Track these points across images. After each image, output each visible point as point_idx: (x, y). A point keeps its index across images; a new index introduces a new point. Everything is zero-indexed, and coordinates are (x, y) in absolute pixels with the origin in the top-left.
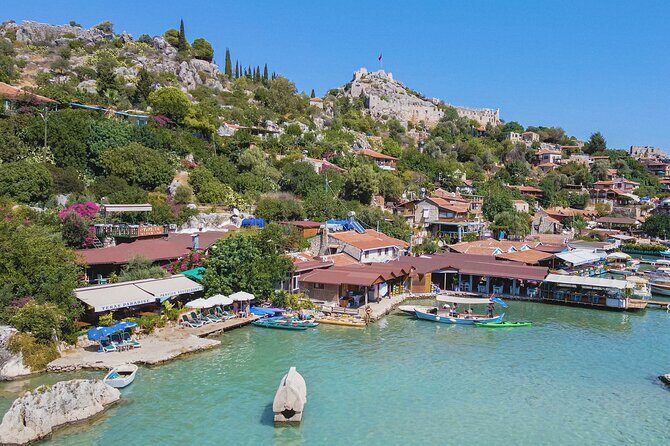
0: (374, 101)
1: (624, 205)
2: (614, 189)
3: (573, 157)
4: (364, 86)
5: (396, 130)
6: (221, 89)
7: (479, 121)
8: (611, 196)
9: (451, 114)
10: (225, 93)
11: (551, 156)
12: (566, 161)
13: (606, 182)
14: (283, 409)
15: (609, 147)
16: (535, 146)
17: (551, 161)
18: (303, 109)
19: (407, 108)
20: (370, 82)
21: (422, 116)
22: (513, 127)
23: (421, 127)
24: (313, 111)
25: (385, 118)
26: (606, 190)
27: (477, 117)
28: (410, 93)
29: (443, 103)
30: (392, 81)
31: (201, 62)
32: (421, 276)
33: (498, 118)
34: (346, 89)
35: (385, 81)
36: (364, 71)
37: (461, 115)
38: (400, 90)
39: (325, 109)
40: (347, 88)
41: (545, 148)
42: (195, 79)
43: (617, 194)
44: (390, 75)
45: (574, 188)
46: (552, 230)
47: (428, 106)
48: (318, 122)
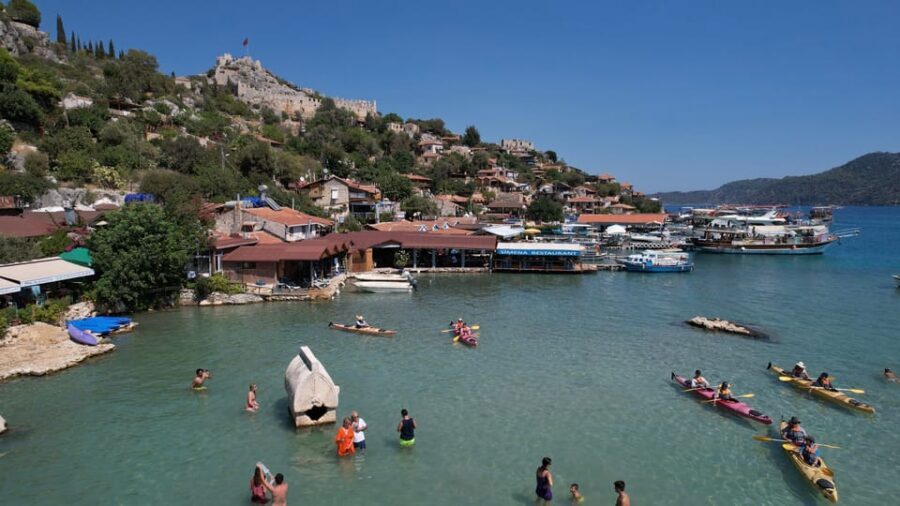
0: (243, 89)
1: (508, 191)
2: (497, 177)
3: (454, 148)
4: (229, 73)
5: (270, 118)
6: (56, 60)
7: (356, 112)
8: (495, 184)
9: (328, 104)
10: (62, 65)
11: (434, 147)
12: (449, 152)
13: (489, 171)
14: (310, 407)
15: (483, 139)
16: (417, 137)
17: (434, 151)
18: (166, 87)
19: (280, 97)
20: (236, 69)
21: (297, 107)
22: (393, 118)
23: (298, 117)
24: (181, 89)
25: (256, 107)
26: (489, 177)
27: (354, 109)
28: (282, 82)
29: (317, 93)
30: (260, 69)
31: (24, 26)
32: (362, 253)
33: (375, 111)
34: (209, 76)
35: (253, 69)
36: (228, 57)
37: (339, 105)
38: (270, 78)
39: (193, 89)
40: (211, 74)
41: (426, 138)
42: (18, 46)
43: (500, 182)
44: (258, 63)
45: (459, 176)
46: (454, 214)
47: (301, 96)
48: (187, 101)
